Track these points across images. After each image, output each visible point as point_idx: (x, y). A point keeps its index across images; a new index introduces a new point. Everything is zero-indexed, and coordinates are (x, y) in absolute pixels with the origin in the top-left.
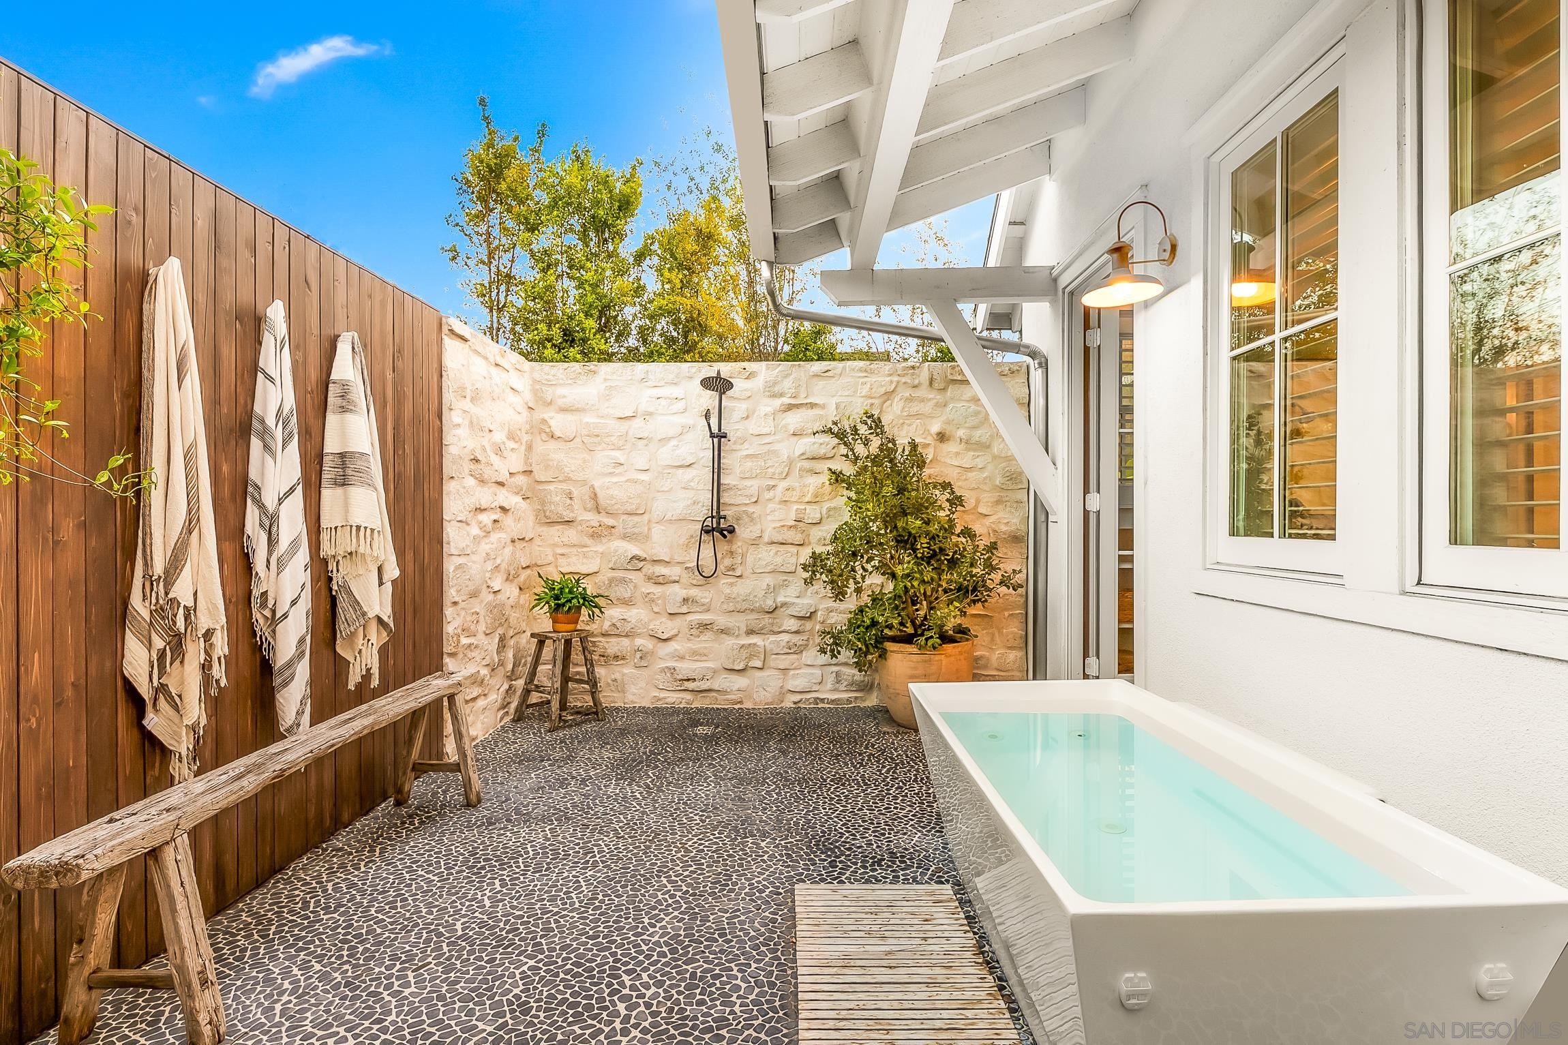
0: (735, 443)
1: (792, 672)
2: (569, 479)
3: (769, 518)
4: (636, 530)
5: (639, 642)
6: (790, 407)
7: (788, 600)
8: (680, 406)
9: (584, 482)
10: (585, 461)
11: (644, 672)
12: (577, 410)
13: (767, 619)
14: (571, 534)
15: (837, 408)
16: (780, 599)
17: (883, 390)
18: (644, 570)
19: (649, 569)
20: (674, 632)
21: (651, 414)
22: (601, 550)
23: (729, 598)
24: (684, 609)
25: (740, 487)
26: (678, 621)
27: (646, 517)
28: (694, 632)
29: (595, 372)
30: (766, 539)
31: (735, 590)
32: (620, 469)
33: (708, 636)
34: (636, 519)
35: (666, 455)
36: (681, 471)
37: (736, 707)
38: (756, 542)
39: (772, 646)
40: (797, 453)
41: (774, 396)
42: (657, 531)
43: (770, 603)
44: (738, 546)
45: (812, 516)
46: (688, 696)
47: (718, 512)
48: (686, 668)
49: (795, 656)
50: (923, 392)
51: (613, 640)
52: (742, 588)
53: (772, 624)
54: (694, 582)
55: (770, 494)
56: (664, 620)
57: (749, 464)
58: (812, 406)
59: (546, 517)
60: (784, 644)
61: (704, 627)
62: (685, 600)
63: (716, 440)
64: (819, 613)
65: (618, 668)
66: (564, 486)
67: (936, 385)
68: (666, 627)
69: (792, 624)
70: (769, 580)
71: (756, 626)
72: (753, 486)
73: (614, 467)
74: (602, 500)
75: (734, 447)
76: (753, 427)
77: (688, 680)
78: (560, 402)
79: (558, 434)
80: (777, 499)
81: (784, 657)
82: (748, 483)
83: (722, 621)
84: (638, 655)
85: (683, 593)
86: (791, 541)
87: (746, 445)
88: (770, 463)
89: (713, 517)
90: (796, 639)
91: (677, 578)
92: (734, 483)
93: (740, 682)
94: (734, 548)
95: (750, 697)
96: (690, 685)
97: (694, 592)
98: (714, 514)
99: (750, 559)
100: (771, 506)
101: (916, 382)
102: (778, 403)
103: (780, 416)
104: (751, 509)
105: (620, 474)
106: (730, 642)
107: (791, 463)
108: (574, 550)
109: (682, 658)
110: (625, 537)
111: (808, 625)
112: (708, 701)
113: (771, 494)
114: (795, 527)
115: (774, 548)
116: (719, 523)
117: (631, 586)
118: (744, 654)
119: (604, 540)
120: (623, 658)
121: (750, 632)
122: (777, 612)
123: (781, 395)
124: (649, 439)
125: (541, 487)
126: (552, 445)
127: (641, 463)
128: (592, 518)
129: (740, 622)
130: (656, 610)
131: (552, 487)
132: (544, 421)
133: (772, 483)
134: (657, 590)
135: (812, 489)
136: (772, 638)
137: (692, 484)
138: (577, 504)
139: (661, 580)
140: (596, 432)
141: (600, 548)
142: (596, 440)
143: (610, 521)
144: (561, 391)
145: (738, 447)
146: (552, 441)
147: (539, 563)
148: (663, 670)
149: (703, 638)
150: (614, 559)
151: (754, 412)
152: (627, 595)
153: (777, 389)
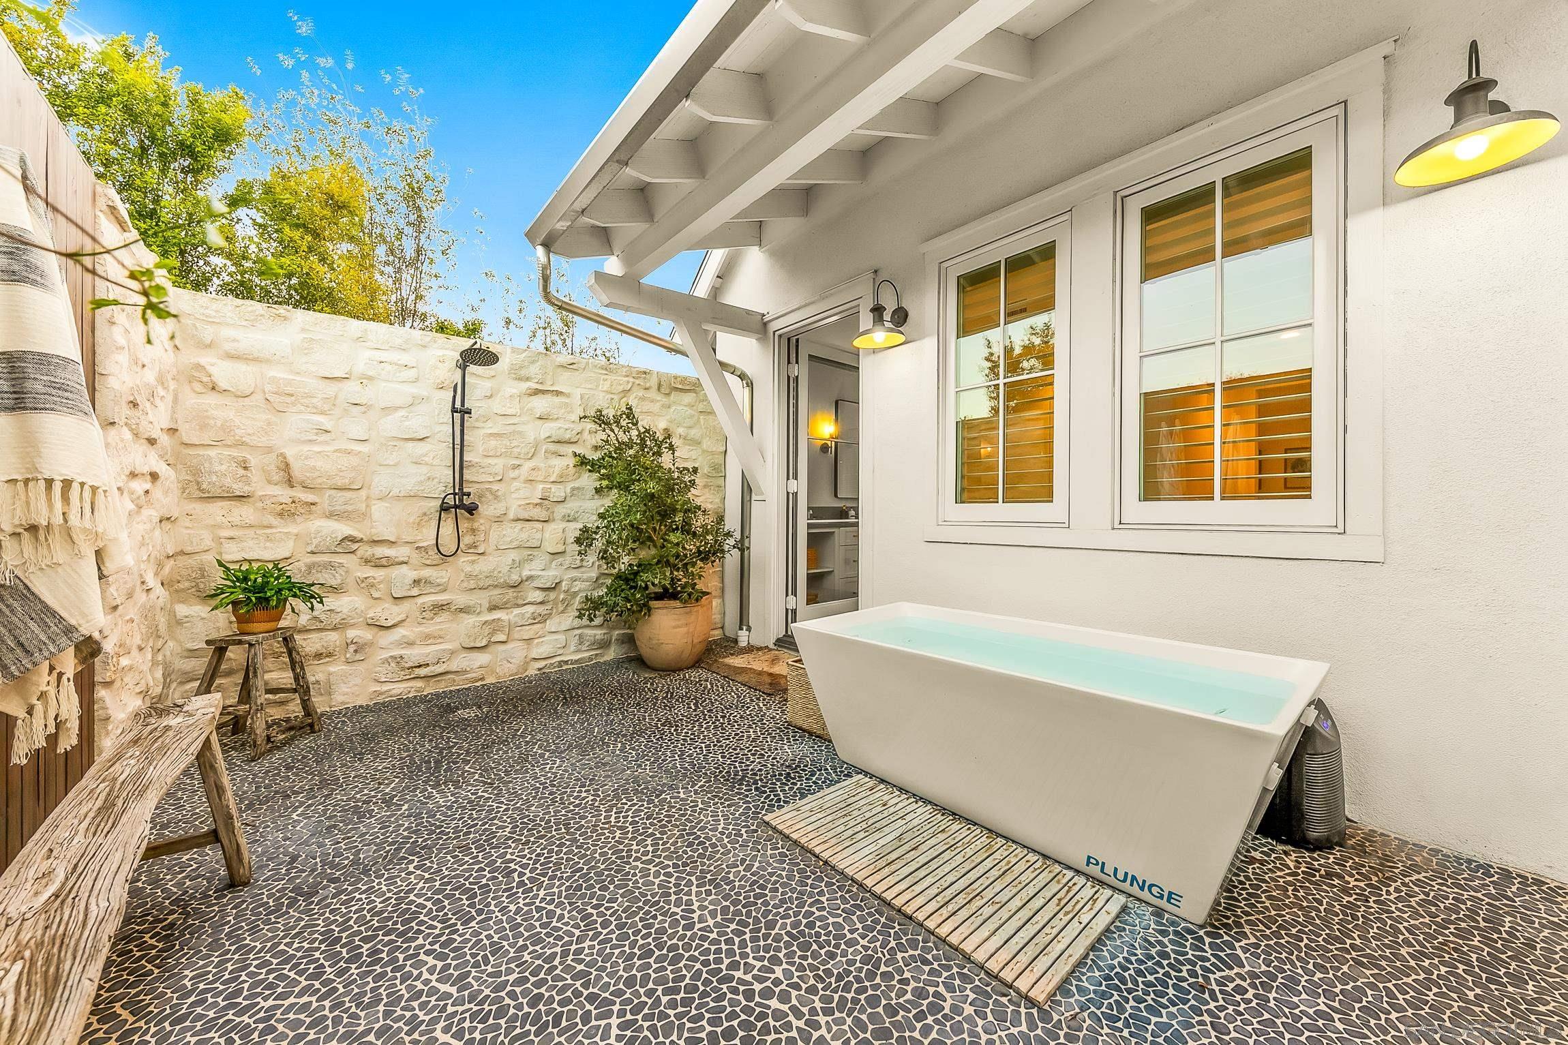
0: (477, 420)
1: (536, 641)
2: (243, 444)
3: (514, 496)
4: (350, 508)
5: (351, 634)
6: (537, 392)
7: (533, 573)
8: (412, 374)
9: (269, 450)
10: (269, 424)
11: (361, 667)
12: (256, 360)
13: (511, 593)
14: (244, 513)
15: (581, 398)
16: (526, 573)
17: (621, 388)
18: (359, 553)
19: (366, 551)
20: (402, 617)
21: (370, 378)
22: (295, 531)
23: (469, 576)
24: (415, 592)
25: (483, 465)
26: (406, 606)
27: (363, 493)
28: (428, 615)
29: (285, 318)
30: (511, 516)
31: (476, 569)
32: (325, 437)
33: (444, 617)
34: (348, 494)
35: (390, 425)
36: (410, 444)
37: (478, 684)
38: (499, 520)
39: (516, 619)
40: (543, 437)
41: (520, 379)
42: (378, 510)
43: (515, 578)
44: (480, 522)
45: (557, 494)
46: (419, 684)
47: (461, 489)
48: (415, 654)
49: (539, 625)
50: (652, 394)
51: (314, 636)
52: (483, 566)
53: (516, 598)
54: (428, 562)
55: (513, 474)
56: (386, 605)
57: (493, 443)
58: (558, 393)
59: (202, 491)
60: (528, 615)
61: (440, 608)
62: (416, 582)
63: (457, 415)
64: (564, 584)
65: (322, 668)
66: (235, 453)
67: (662, 390)
68: (392, 613)
69: (538, 596)
70: (513, 555)
71: (497, 600)
72: (498, 464)
73: (317, 434)
74: (297, 471)
75: (477, 424)
76: (497, 406)
77: (420, 666)
78: (228, 346)
79: (223, 384)
80: (522, 478)
81: (528, 628)
82: (490, 461)
83: (461, 600)
84: (352, 648)
85: (414, 575)
86: (536, 518)
87: (489, 424)
88: (515, 443)
89: (455, 494)
90: (541, 609)
91: (405, 559)
92: (477, 460)
93: (482, 658)
94: (476, 525)
95: (493, 672)
96: (423, 672)
97: (426, 573)
98: (457, 491)
99: (494, 535)
100: (516, 484)
101: (648, 385)
102: (525, 386)
103: (526, 399)
104: (495, 487)
105: (326, 443)
106: (470, 620)
107: (536, 446)
108: (251, 532)
109: (411, 644)
110: (331, 515)
111: (552, 595)
112: (443, 684)
113: (517, 472)
114: (540, 504)
115: (519, 525)
116: (461, 500)
117: (341, 571)
118: (487, 630)
119: (299, 519)
120: (330, 655)
121: (493, 608)
122: (522, 585)
123: (528, 379)
124: (368, 407)
125: (191, 451)
126: (212, 399)
127: (358, 431)
128: (283, 494)
129: (482, 599)
130: (376, 595)
131: (212, 453)
132: (199, 367)
133: (517, 462)
134: (379, 573)
135: (557, 471)
136: (517, 611)
137: (426, 459)
138: (255, 476)
139: (384, 562)
140: (289, 389)
141: (293, 529)
142: (289, 400)
143: (310, 497)
144: (227, 332)
145: (482, 425)
146: (214, 394)
147: (188, 549)
148: (386, 661)
149: (438, 619)
150: (315, 542)
151: (499, 391)
152: (334, 583)
153: (523, 373)
